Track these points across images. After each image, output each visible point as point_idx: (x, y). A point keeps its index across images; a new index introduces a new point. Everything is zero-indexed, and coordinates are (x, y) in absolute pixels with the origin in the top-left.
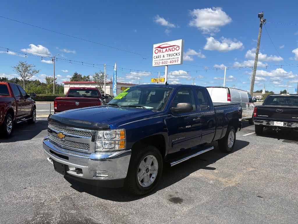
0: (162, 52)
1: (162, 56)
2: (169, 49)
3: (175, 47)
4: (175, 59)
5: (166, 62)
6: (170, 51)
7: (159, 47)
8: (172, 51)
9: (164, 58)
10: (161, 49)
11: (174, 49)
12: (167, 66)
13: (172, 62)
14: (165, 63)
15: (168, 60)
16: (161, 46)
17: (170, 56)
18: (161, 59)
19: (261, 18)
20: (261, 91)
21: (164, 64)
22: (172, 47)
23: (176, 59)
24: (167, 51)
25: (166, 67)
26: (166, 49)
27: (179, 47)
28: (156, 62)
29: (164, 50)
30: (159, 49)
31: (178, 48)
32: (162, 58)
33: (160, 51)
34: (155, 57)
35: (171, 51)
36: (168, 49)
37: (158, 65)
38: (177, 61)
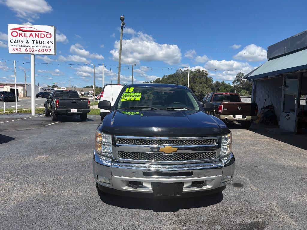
0: (24, 36)
1: (25, 41)
2: (36, 34)
3: (45, 34)
4: (46, 48)
5: (32, 50)
6: (36, 36)
7: (19, 29)
8: (41, 37)
9: (27, 44)
10: (23, 33)
11: (43, 36)
12: (34, 54)
13: (41, 50)
14: (30, 50)
15: (35, 48)
16: (21, 29)
17: (39, 43)
18: (23, 44)
19: (122, 21)
20: (92, 87)
21: (28, 52)
22: (40, 33)
23: (48, 48)
24: (32, 36)
25: (32, 56)
26: (31, 34)
27: (50, 34)
28: (15, 47)
29: (28, 34)
30: (19, 32)
31: (49, 36)
32: (25, 44)
33: (21, 34)
34: (13, 41)
35: (38, 37)
36: (33, 33)
37: (19, 52)
38: (49, 51)
